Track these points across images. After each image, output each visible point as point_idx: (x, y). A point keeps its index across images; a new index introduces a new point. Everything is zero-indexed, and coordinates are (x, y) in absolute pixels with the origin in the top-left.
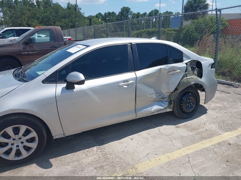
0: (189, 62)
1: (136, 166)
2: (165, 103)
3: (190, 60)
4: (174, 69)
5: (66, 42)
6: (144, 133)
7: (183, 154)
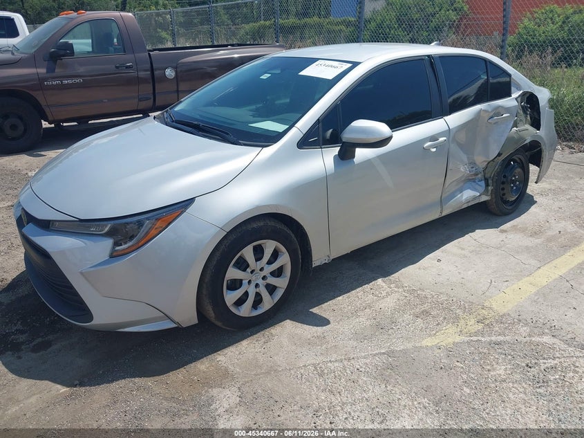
0: (519, 96)
1: (486, 304)
2: (479, 183)
3: (521, 92)
4: (498, 112)
5: (151, 53)
6: (451, 247)
7: (554, 277)
